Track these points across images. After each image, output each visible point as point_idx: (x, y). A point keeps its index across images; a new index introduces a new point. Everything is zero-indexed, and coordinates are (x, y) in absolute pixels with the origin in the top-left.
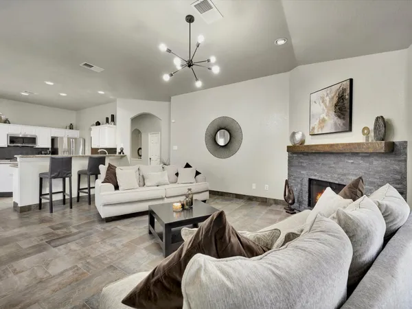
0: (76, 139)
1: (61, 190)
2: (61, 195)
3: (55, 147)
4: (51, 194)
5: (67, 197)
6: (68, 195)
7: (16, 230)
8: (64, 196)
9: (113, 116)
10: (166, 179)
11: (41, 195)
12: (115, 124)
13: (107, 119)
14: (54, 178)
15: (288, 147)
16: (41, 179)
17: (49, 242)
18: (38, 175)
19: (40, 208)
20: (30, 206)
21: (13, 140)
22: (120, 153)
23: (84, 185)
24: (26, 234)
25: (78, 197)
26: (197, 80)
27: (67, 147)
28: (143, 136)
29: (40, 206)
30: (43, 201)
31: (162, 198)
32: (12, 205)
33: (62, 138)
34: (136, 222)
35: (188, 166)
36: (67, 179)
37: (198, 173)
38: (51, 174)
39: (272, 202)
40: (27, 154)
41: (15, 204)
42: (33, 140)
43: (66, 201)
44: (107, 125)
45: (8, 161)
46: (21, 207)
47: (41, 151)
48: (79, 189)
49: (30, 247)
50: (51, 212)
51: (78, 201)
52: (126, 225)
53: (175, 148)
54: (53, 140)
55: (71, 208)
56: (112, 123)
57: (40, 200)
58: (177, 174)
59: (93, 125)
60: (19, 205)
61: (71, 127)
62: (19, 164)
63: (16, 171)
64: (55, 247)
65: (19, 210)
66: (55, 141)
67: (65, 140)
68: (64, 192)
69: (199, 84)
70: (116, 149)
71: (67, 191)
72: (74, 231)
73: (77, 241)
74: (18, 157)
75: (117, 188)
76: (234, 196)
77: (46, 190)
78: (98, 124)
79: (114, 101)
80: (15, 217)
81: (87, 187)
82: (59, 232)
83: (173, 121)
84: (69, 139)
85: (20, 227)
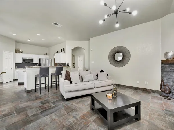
0: (48, 59)
1: (44, 82)
2: (44, 85)
3: (40, 63)
4: (40, 84)
5: (46, 86)
6: (47, 85)
7: (26, 103)
8: (45, 85)
9: (64, 49)
10: (93, 78)
11: (36, 85)
12: (65, 52)
13: (61, 50)
14: (42, 77)
15: (162, 61)
16: (36, 77)
17: (41, 113)
18: (35, 76)
19: (36, 91)
20: (31, 90)
21: (24, 60)
22: (67, 65)
23: (54, 80)
24: (30, 106)
25: (51, 85)
26: (117, 23)
27: (44, 63)
28: (76, 57)
29: (36, 90)
30: (37, 88)
31: (93, 88)
32: (24, 89)
33: (43, 59)
34: (81, 101)
35: (102, 71)
36: (47, 78)
37: (108, 75)
38: (40, 75)
39: (151, 91)
40: (30, 66)
41: (25, 89)
42: (32, 60)
43: (46, 87)
44: (61, 53)
45: (22, 69)
46: (28, 91)
47: (35, 65)
48: (52, 82)
49: (33, 115)
50: (41, 93)
51: (51, 87)
52: (77, 103)
53: (93, 62)
54: (39, 60)
55: (49, 91)
56: (64, 52)
57: (36, 87)
58: (97, 76)
59: (55, 53)
60: (27, 90)
61: (46, 54)
62: (27, 71)
63: (25, 74)
64: (44, 116)
65: (27, 92)
66: (40, 60)
67: (44, 60)
68: (45, 83)
69: (117, 26)
70: (65, 63)
71: (47, 83)
72: (53, 105)
73: (55, 113)
74: (26, 67)
75: (71, 83)
76: (126, 87)
77: (38, 83)
78: (57, 52)
79: (64, 42)
80: (25, 95)
81: (55, 81)
82: (45, 106)
83: (91, 50)
84: (45, 59)
85: (27, 101)
